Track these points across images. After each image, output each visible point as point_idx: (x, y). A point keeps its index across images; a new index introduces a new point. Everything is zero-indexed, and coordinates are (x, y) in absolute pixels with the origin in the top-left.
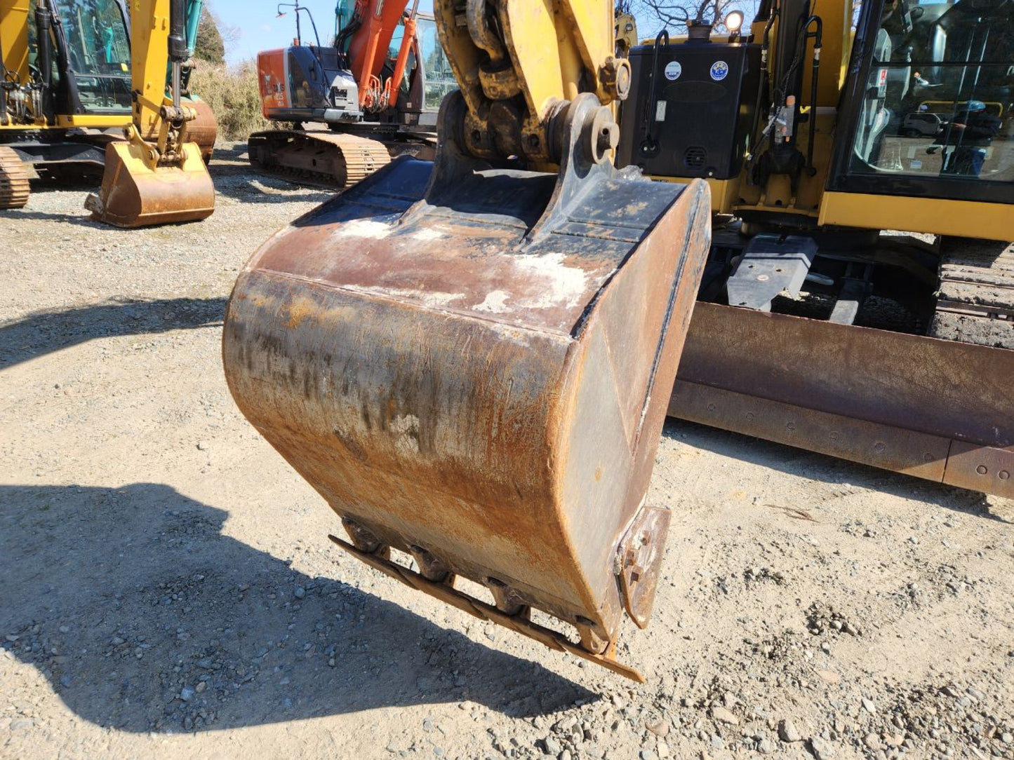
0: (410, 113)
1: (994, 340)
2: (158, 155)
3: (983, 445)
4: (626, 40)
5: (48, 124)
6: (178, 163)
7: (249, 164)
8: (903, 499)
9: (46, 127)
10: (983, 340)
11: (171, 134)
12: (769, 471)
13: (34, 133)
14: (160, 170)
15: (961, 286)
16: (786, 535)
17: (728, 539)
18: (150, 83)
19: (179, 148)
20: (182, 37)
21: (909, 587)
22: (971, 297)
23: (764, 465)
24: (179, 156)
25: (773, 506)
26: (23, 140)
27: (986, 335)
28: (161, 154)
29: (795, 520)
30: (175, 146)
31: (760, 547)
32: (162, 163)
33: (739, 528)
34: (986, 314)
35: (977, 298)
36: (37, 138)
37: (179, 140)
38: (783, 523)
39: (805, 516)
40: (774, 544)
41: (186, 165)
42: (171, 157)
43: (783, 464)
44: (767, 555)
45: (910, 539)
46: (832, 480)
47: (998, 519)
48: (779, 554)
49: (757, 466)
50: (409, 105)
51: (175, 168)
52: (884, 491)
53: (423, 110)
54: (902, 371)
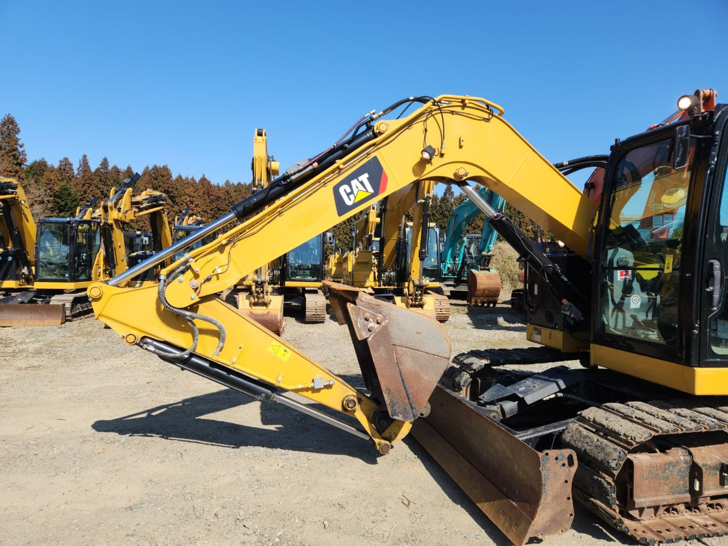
2: (411, 302)
5: (397, 286)
6: (421, 306)
7: (510, 306)
9: (396, 287)
11: (417, 293)
13: (391, 290)
14: (412, 309)
18: (414, 270)
19: (421, 300)
20: (425, 250)
24: (421, 303)
26: (386, 293)
28: (412, 301)
30: (419, 298)
32: (412, 306)
36: (392, 292)
37: (421, 295)
41: (425, 307)
42: (417, 303)
51: (420, 309)
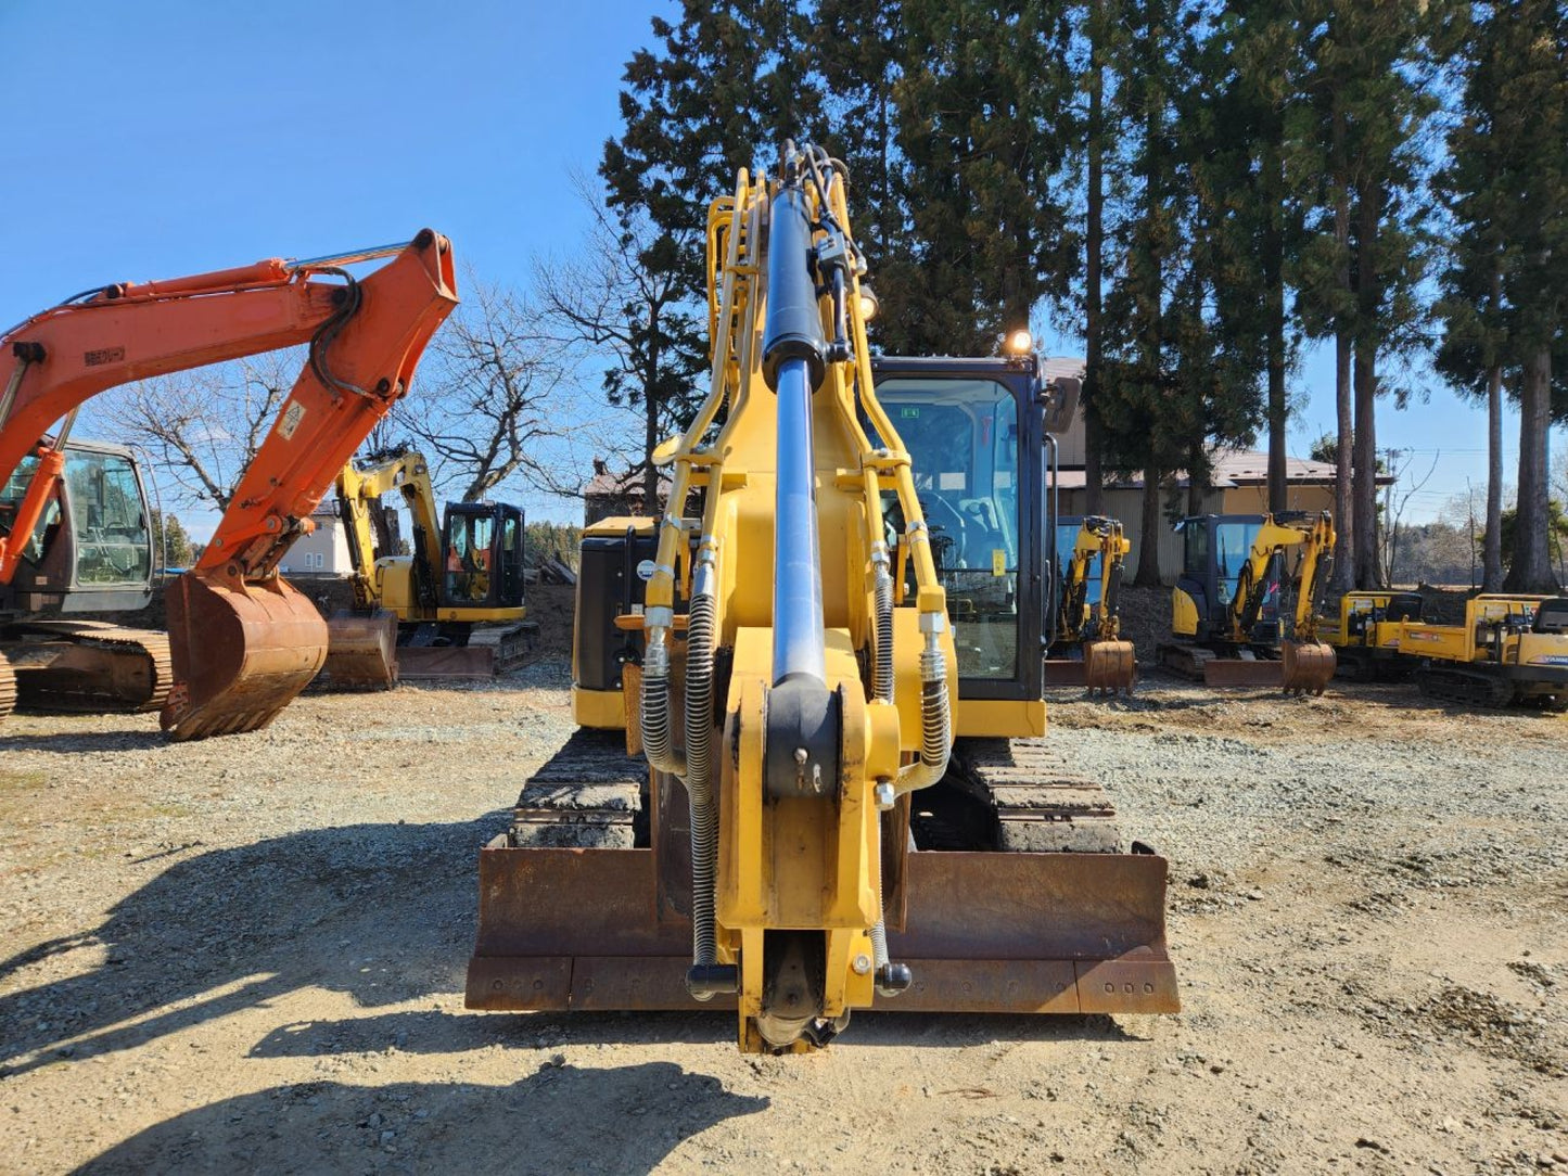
0: (44, 593)
1: (1060, 844)
3: (1100, 960)
4: (416, 485)
8: (1052, 1043)
10: (1050, 845)
12: (913, 1050)
15: (1012, 791)
16: (983, 1122)
17: (934, 1148)
21: (1122, 1136)
22: (1026, 801)
23: (903, 1044)
25: (947, 1093)
27: (1053, 840)
29: (979, 1101)
31: (970, 1146)
33: (934, 1130)
34: (1042, 817)
35: (1030, 802)
38: (969, 1109)
39: (984, 1093)
40: (980, 1136)
43: (920, 1037)
44: (984, 1152)
45: (1088, 1086)
46: (977, 1042)
47: (1137, 1039)
48: (992, 1146)
49: (899, 1048)
50: (41, 580)
52: (1030, 1040)
53: (72, 587)
54: (1010, 894)
